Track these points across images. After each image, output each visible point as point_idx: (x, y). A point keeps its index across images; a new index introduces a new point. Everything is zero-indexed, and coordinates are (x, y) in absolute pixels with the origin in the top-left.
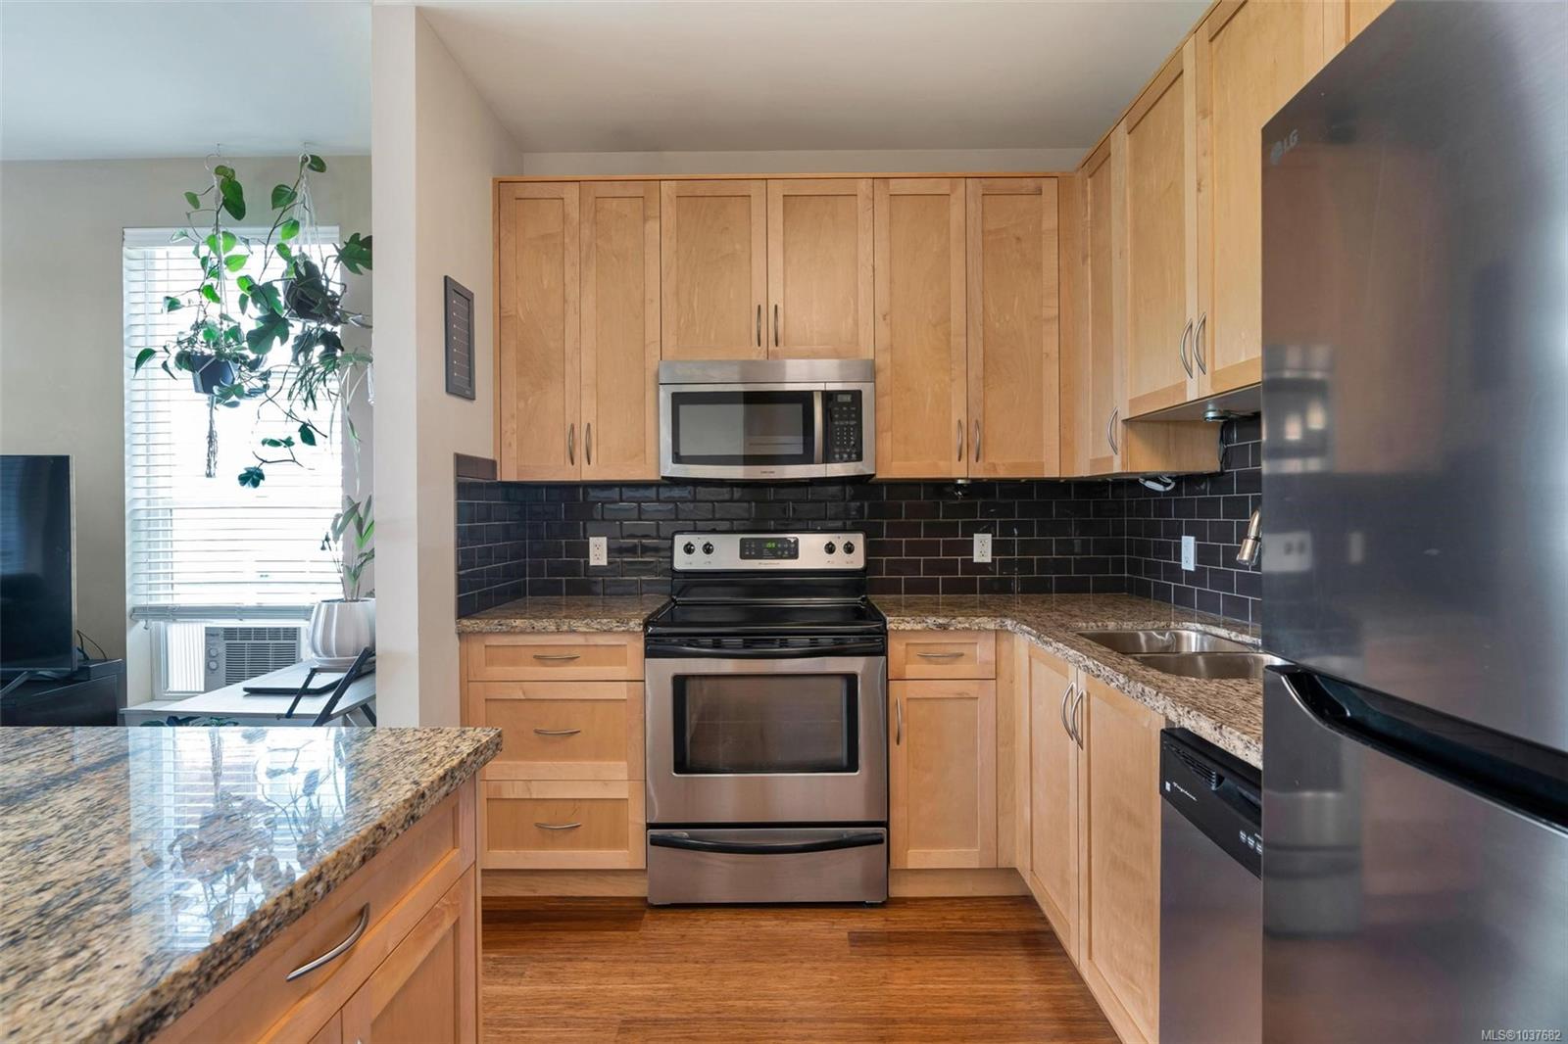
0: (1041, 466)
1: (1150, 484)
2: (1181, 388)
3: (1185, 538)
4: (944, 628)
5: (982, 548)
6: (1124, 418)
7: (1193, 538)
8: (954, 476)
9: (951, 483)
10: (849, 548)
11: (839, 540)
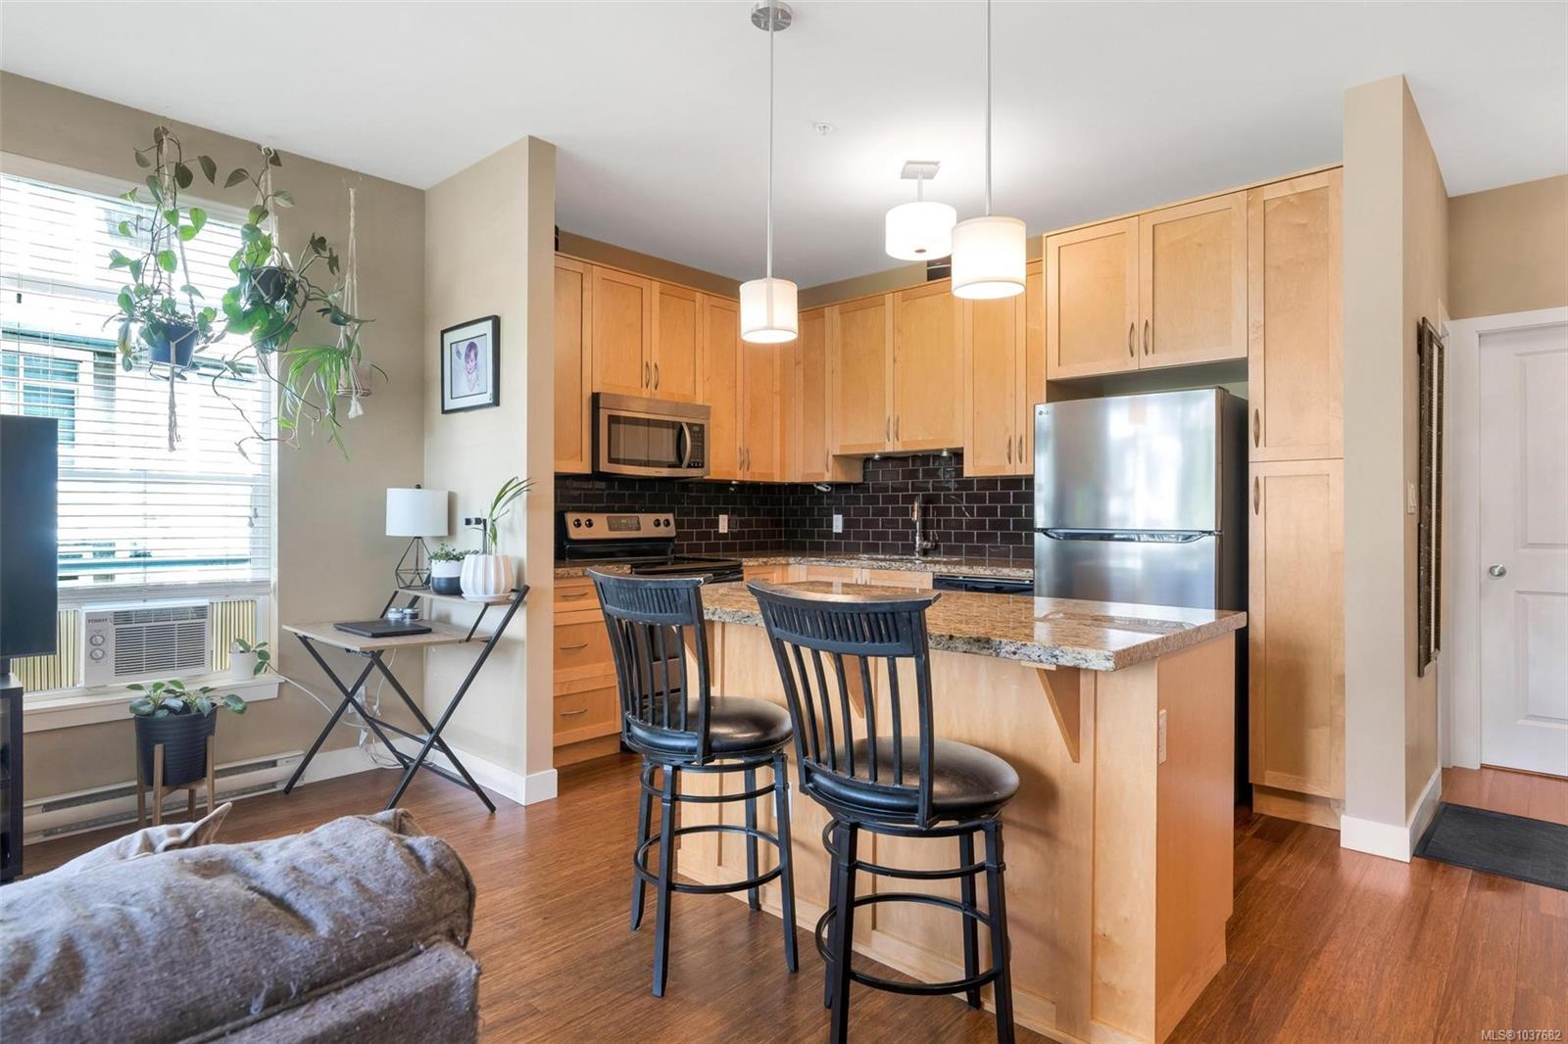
0: (772, 474)
1: (819, 487)
2: (883, 445)
3: (835, 517)
4: (765, 563)
5: (723, 524)
6: (835, 454)
7: (841, 516)
8: (729, 478)
9: (728, 484)
10: (667, 523)
11: (662, 517)
